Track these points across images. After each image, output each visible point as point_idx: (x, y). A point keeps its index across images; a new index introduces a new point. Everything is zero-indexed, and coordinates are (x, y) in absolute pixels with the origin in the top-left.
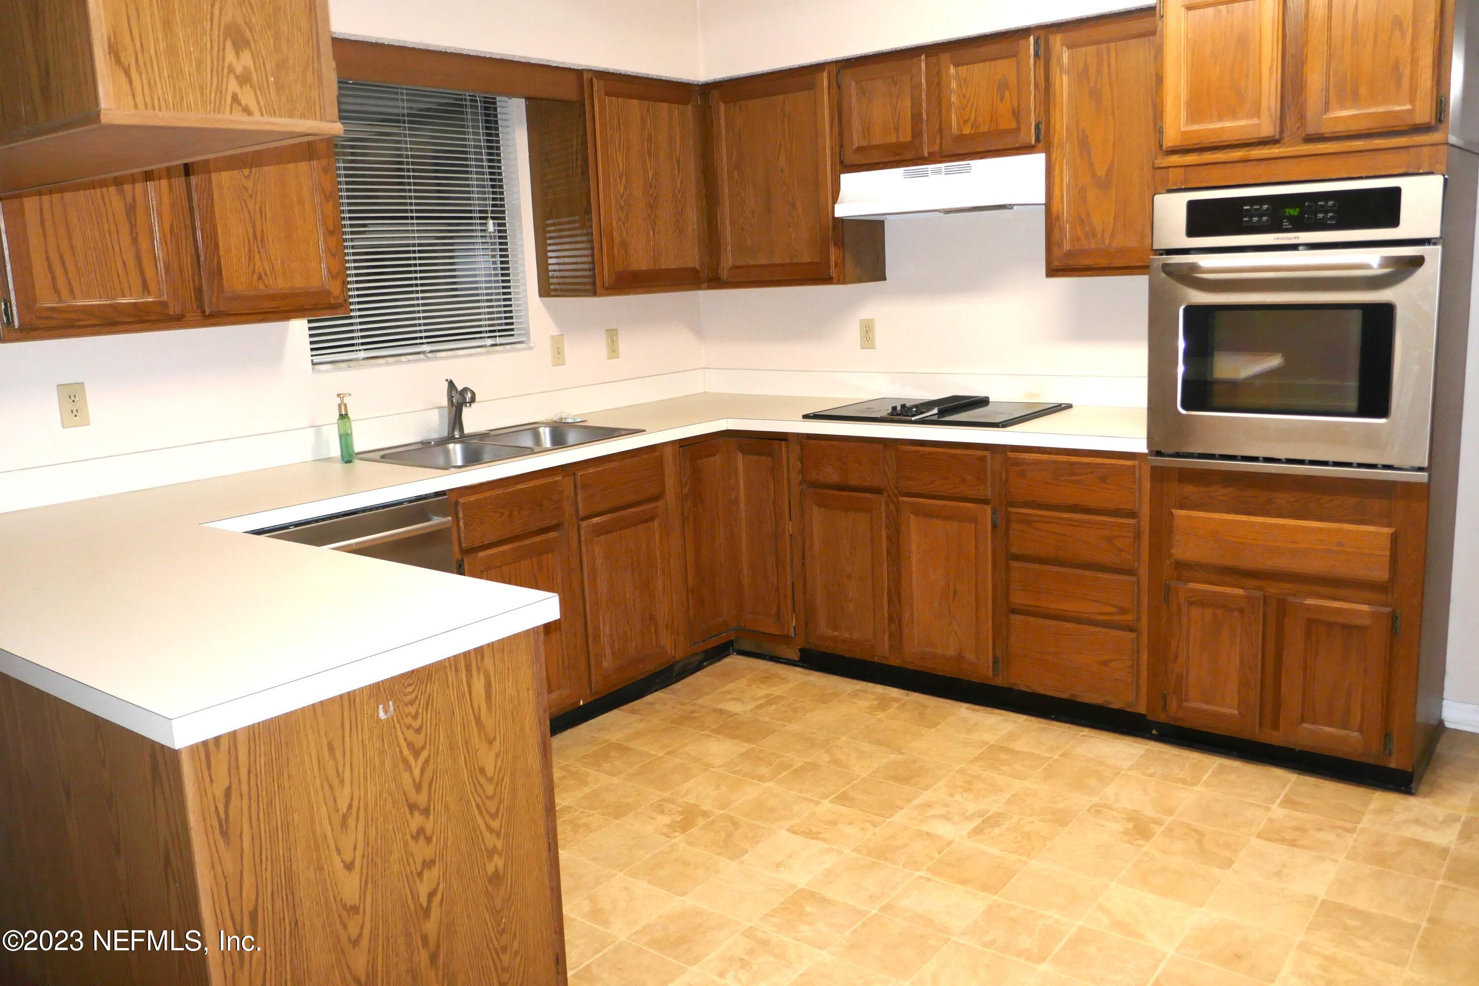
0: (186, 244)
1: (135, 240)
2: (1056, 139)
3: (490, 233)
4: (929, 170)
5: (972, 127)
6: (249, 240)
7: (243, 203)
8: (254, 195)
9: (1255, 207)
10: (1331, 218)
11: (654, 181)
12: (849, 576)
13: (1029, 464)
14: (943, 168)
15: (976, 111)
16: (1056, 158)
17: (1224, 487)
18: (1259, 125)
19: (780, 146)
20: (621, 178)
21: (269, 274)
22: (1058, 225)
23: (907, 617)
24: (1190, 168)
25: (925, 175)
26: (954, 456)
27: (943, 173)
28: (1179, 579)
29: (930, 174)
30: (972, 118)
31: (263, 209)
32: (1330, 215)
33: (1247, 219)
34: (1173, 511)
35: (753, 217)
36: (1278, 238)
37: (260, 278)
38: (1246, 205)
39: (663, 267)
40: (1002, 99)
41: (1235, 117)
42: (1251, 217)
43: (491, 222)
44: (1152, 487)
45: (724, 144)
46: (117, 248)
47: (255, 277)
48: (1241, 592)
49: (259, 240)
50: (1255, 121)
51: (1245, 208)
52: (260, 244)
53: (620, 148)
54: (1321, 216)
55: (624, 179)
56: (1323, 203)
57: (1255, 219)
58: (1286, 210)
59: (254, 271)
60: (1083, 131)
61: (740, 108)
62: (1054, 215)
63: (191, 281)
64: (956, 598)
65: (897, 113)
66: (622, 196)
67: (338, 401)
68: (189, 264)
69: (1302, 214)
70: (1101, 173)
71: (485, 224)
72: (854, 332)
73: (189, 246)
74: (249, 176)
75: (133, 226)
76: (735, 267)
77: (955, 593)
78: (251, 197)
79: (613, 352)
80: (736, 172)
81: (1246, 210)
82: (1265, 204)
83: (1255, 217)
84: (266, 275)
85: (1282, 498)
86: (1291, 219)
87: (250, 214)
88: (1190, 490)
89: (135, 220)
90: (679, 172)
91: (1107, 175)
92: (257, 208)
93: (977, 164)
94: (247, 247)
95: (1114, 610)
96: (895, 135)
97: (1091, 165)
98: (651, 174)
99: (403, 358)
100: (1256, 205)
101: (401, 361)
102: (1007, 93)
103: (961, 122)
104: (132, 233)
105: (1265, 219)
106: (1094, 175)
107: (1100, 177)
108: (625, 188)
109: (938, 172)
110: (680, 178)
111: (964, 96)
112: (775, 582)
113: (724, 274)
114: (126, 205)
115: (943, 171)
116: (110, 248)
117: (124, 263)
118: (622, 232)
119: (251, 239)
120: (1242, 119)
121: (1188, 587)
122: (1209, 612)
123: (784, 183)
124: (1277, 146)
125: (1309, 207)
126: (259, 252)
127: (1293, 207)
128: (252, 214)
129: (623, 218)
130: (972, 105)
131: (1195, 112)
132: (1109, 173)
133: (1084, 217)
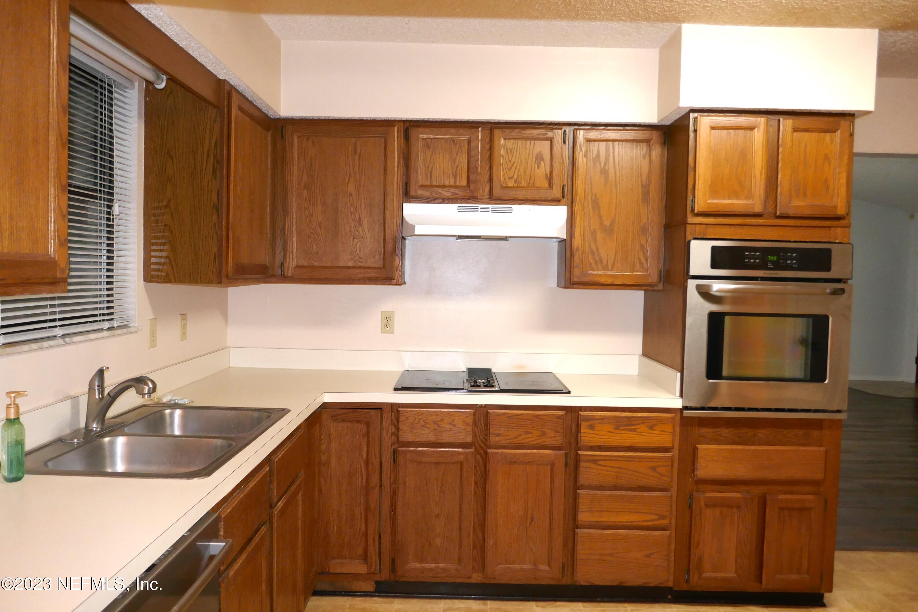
2: (578, 198)
4: (479, 208)
5: (515, 182)
9: (752, 253)
10: (795, 264)
12: (437, 516)
13: (597, 419)
14: (490, 208)
15: (519, 171)
16: (578, 210)
17: (727, 428)
18: (754, 204)
19: (350, 176)
22: (577, 254)
23: (491, 543)
24: (709, 226)
25: (475, 210)
26: (537, 416)
27: (490, 211)
28: (697, 491)
29: (479, 211)
30: (515, 178)
32: (794, 261)
33: (747, 260)
34: (697, 445)
35: (320, 228)
36: (765, 273)
38: (747, 252)
40: (538, 168)
41: (738, 198)
42: (750, 259)
44: (681, 432)
45: (295, 168)
48: (738, 495)
50: (750, 202)
51: (746, 253)
54: (789, 262)
56: (790, 254)
57: (752, 261)
58: (769, 257)
60: (596, 195)
61: (313, 142)
62: (575, 247)
64: (533, 522)
65: (456, 166)
69: (778, 259)
70: (607, 223)
72: (376, 321)
76: (297, 267)
77: (532, 520)
79: (184, 335)
80: (305, 191)
81: (747, 254)
82: (758, 252)
83: (752, 259)
85: (762, 433)
86: (772, 262)
88: (704, 431)
91: (611, 225)
93: (516, 208)
95: (656, 517)
96: (453, 180)
97: (600, 218)
100: (753, 252)
102: (542, 163)
103: (507, 179)
105: (758, 261)
106: (602, 223)
107: (606, 225)
109: (486, 210)
111: (510, 161)
112: (363, 529)
113: (289, 272)
115: (490, 210)
120: (742, 199)
121: (706, 495)
122: (717, 511)
123: (352, 205)
124: (760, 218)
125: (783, 256)
127: (773, 255)
130: (516, 168)
131: (714, 192)
132: (613, 222)
133: (595, 250)
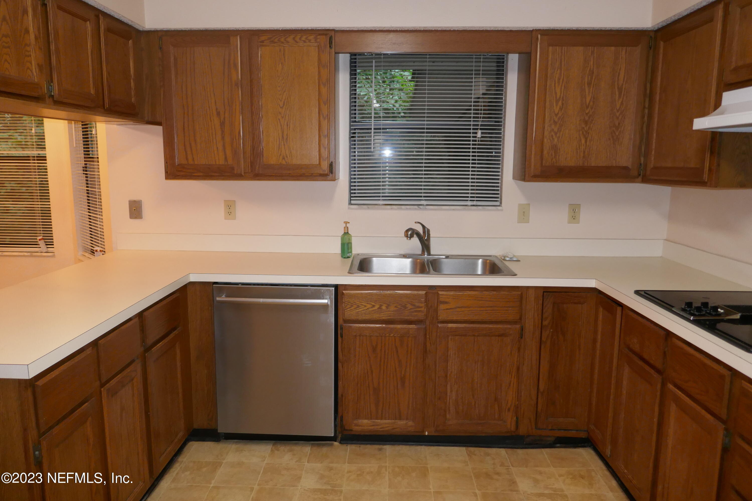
0: (249, 141)
1: (223, 138)
3: (478, 138)
6: (279, 139)
7: (278, 121)
8: (284, 117)
11: (591, 103)
19: (689, 72)
20: (557, 102)
21: (288, 156)
31: (289, 124)
35: (668, 129)
37: (284, 158)
39: (593, 164)
43: (479, 132)
45: (659, 74)
46: (215, 141)
47: (281, 158)
49: (285, 139)
52: (285, 141)
53: (559, 83)
55: (560, 103)
59: (281, 155)
61: (672, 44)
63: (249, 158)
66: (556, 115)
67: (344, 225)
68: (249, 150)
71: (476, 133)
73: (250, 142)
74: (283, 107)
75: (223, 132)
76: (655, 168)
78: (283, 117)
79: (574, 219)
80: (664, 94)
84: (287, 157)
87: (281, 125)
89: (224, 129)
90: (620, 97)
92: (286, 123)
94: (278, 143)
98: (588, 99)
99: (403, 207)
101: (402, 208)
104: (222, 134)
108: (561, 109)
110: (620, 101)
113: (648, 173)
114: (220, 122)
116: (212, 141)
117: (217, 148)
118: (553, 139)
119: (281, 138)
123: (688, 102)
126: (284, 145)
128: (283, 126)
129: (556, 130)
